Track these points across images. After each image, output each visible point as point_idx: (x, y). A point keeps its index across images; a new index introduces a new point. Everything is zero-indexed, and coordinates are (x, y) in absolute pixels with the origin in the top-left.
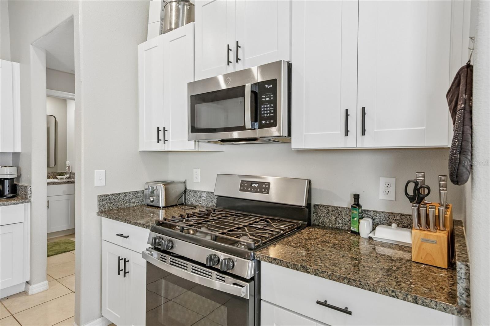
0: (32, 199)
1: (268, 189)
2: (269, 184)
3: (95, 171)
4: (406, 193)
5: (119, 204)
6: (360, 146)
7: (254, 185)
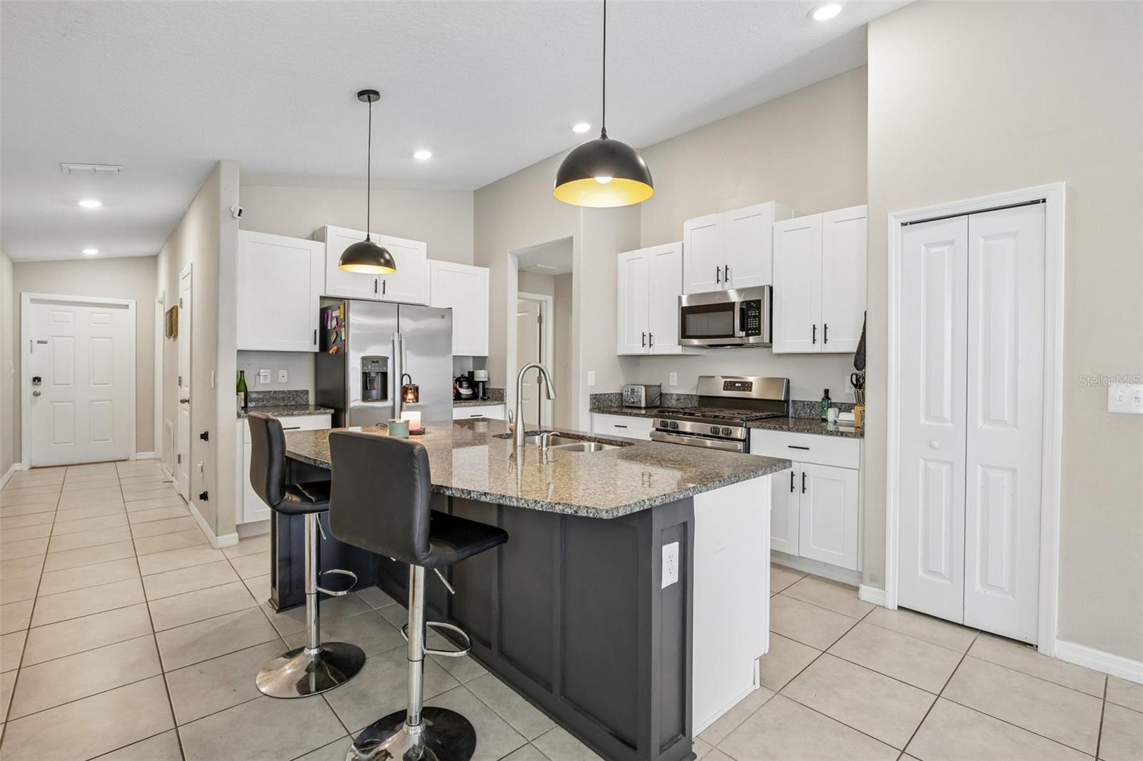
0: (506, 401)
1: (751, 387)
2: (752, 383)
4: (852, 383)
5: (607, 402)
6: (824, 351)
7: (737, 385)
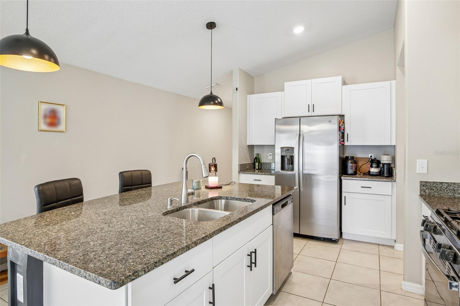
0: (397, 180)
3: (418, 160)
5: (441, 192)
